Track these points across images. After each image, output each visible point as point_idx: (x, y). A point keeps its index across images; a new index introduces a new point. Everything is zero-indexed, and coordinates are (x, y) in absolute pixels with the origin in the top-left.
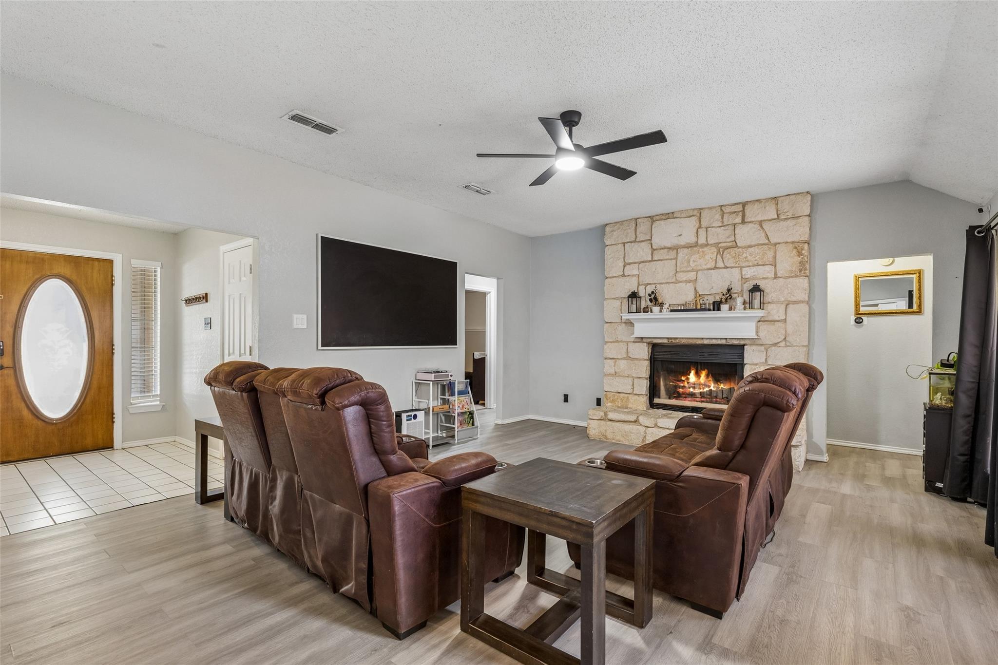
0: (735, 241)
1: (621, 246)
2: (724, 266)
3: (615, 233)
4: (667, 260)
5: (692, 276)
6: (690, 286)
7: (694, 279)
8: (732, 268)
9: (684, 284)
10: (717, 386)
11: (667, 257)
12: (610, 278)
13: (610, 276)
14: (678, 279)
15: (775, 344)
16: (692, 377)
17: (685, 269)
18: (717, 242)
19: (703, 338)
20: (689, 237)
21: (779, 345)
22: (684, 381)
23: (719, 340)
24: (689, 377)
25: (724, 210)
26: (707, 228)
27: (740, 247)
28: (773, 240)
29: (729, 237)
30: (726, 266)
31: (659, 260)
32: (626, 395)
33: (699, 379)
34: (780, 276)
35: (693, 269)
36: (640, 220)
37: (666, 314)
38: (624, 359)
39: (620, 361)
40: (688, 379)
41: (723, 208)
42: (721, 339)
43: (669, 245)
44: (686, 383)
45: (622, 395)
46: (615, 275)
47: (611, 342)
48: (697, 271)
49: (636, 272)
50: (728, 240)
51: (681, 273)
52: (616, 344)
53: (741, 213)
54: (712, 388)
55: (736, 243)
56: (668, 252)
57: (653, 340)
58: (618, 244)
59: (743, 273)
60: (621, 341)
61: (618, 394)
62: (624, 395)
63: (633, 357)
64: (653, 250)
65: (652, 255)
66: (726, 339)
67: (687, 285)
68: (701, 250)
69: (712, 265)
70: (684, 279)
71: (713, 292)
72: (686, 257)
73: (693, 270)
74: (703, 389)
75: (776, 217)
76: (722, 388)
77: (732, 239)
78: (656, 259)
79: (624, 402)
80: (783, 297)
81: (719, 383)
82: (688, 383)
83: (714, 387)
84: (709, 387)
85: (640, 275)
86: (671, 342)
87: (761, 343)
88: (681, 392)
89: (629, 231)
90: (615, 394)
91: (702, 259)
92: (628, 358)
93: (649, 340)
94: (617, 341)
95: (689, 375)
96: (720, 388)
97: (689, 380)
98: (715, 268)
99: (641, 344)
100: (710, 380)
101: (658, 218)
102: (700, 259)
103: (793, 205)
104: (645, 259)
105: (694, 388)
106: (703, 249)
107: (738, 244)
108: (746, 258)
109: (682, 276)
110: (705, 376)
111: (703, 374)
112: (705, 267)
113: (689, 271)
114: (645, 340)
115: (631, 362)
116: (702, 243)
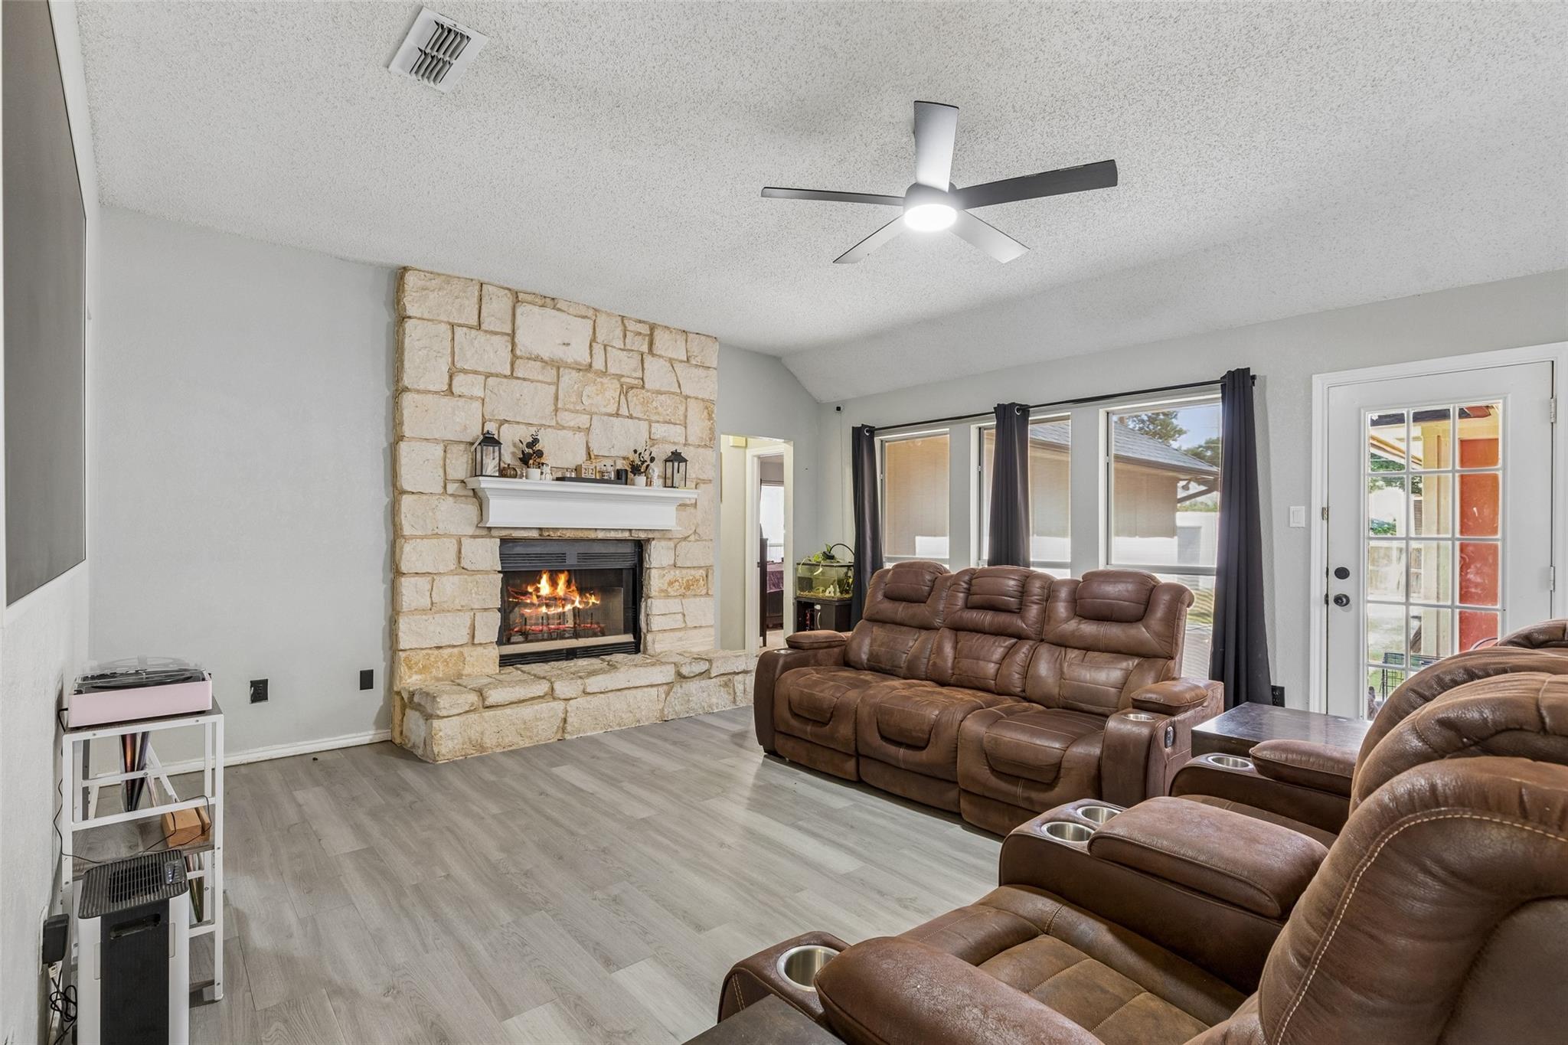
0: (642, 379)
1: (444, 328)
2: (628, 415)
3: (432, 296)
4: (542, 382)
5: (583, 420)
6: (580, 438)
7: (586, 427)
8: (639, 419)
9: (570, 434)
10: (585, 600)
11: (540, 378)
12: (418, 391)
13: (422, 387)
14: (559, 421)
15: (685, 539)
16: (545, 587)
17: (571, 407)
18: (619, 373)
19: (596, 529)
20: (578, 352)
21: (689, 539)
22: (531, 593)
23: (620, 532)
24: (539, 586)
25: (627, 325)
26: (605, 346)
27: (648, 391)
28: (686, 391)
29: (635, 370)
30: (631, 415)
31: (524, 379)
32: (456, 650)
33: (556, 589)
34: (691, 443)
35: (584, 409)
36: (490, 288)
37: (548, 483)
38: (452, 573)
39: (445, 579)
40: (537, 590)
41: (626, 321)
42: (623, 530)
43: (546, 356)
44: (535, 597)
45: (446, 652)
46: (431, 388)
47: (422, 538)
48: (591, 414)
49: (478, 392)
50: (635, 375)
51: (566, 413)
52: (435, 541)
53: (647, 338)
54: (577, 604)
55: (643, 382)
56: (543, 368)
57: (511, 532)
58: (441, 322)
59: (653, 431)
60: (445, 535)
61: (436, 652)
62: (450, 650)
63: (474, 568)
64: (515, 357)
65: (512, 364)
66: (630, 530)
67: (576, 436)
68: (598, 380)
69: (612, 409)
70: (572, 424)
71: (614, 453)
72: (576, 386)
73: (585, 411)
74: (563, 606)
75: (686, 359)
76: (593, 603)
77: (639, 374)
78: (520, 375)
79: (450, 665)
80: (694, 473)
81: (588, 595)
82: (538, 597)
83: (580, 602)
84: (573, 602)
85: (487, 400)
86: (549, 535)
87: (671, 537)
88: (527, 615)
89: (467, 302)
90: (430, 652)
91: (601, 395)
92: (461, 569)
93: (504, 533)
94: (437, 534)
95: (539, 583)
96: (591, 604)
97: (539, 592)
98: (617, 415)
99: (488, 540)
100: (573, 591)
101: (529, 298)
102: (597, 395)
103: (703, 350)
104: (499, 370)
105: (548, 606)
106: (601, 380)
107: (646, 386)
108: (656, 408)
109: (566, 418)
110: (564, 584)
111: (562, 579)
112: (604, 410)
113: (577, 412)
114: (494, 533)
115: (469, 579)
116: (597, 368)
